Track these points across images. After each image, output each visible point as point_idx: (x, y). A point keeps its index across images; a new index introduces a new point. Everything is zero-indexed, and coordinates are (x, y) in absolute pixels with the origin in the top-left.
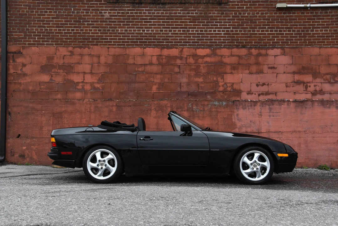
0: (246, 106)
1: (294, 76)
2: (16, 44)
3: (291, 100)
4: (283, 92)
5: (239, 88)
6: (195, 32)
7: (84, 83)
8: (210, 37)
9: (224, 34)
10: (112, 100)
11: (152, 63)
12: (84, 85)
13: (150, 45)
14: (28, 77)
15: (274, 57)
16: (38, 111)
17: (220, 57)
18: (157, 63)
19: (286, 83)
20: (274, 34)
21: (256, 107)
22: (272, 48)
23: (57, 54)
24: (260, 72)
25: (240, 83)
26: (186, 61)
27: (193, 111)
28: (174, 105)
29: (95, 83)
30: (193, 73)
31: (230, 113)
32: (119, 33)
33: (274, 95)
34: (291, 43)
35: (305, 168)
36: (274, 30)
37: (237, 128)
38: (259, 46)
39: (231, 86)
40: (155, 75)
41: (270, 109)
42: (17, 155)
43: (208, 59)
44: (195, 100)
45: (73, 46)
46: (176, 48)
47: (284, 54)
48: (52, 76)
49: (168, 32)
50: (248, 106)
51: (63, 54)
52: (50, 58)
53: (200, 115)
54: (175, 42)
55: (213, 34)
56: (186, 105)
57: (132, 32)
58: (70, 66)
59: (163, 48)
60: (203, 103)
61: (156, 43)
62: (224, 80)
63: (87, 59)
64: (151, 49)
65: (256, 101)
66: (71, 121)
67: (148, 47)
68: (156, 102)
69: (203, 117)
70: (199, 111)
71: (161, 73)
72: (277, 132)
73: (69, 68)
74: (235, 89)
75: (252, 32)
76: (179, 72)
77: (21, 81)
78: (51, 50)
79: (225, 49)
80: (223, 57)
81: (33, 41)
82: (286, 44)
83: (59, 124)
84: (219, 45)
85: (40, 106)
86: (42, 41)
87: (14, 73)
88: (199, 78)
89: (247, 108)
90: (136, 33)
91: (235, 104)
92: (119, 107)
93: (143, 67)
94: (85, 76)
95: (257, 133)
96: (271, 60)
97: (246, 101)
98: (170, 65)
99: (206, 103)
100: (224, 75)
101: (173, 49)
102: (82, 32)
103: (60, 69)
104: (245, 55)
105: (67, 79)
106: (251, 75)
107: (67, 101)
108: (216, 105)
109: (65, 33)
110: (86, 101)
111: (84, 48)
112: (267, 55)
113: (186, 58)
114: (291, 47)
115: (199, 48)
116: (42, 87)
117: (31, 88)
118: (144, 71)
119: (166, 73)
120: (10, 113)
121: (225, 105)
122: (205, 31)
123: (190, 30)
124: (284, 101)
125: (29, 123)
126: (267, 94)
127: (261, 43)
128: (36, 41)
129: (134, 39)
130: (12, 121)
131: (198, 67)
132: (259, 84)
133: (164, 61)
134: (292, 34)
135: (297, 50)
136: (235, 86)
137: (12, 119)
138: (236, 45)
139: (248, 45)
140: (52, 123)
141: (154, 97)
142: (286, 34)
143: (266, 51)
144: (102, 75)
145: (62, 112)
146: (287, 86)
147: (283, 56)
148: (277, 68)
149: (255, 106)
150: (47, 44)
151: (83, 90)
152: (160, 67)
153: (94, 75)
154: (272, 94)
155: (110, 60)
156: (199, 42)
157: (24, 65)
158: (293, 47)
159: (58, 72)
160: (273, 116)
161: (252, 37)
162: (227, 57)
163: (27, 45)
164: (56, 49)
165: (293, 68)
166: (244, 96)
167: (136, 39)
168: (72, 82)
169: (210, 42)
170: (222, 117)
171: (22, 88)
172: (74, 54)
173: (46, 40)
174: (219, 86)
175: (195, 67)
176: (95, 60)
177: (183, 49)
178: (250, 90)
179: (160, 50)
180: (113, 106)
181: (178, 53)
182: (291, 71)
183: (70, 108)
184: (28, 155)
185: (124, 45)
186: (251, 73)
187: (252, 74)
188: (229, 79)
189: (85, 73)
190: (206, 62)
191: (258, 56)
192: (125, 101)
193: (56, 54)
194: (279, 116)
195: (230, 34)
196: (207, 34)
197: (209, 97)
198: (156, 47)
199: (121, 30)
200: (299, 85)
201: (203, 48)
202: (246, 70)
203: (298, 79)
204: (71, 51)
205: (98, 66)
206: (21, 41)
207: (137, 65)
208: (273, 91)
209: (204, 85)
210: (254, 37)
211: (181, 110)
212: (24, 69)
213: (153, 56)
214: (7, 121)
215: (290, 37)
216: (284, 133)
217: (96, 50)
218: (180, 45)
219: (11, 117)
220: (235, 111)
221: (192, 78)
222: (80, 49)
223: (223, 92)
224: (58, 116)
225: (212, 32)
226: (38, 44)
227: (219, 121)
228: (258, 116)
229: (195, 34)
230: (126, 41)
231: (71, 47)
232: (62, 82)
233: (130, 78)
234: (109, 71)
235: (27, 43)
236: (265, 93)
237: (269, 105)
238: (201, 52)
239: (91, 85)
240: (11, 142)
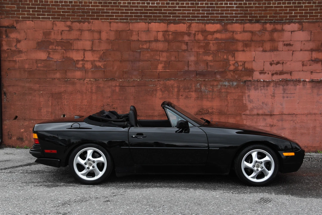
0: (258, 86)
1: (312, 54)
2: (8, 17)
3: (307, 80)
4: (299, 71)
5: (251, 67)
6: (205, 5)
7: (85, 61)
8: (221, 10)
9: (236, 7)
10: (114, 80)
11: (157, 39)
12: (84, 64)
13: (156, 20)
14: (23, 54)
15: (290, 33)
16: (35, 91)
17: (232, 33)
18: (163, 39)
19: (303, 62)
20: (292, 7)
21: (269, 88)
22: (289, 23)
23: (55, 29)
24: (275, 49)
25: (252, 61)
26: (195, 37)
27: (201, 92)
28: (181, 86)
29: (96, 61)
30: (201, 51)
31: (240, 94)
32: (121, 6)
33: (289, 74)
34: (310, 16)
35: (320, 152)
36: (292, 2)
37: (248, 110)
38: (274, 20)
39: (243, 64)
40: (161, 53)
41: (284, 90)
42: (14, 138)
43: (218, 36)
44: (204, 80)
45: (72, 20)
46: (184, 23)
47: (302, 29)
48: (49, 54)
49: (175, 5)
50: (261, 87)
51: (61, 29)
52: (47, 34)
53: (209, 96)
54: (182, 17)
55: (224, 7)
56: (193, 85)
57: (136, 5)
58: (69, 42)
59: (169, 22)
60: (212, 83)
61: (162, 18)
62: (236, 58)
63: (86, 35)
64: (157, 24)
65: (269, 81)
66: (72, 102)
67: (152, 22)
68: (162, 82)
69: (212, 98)
70: (207, 92)
71: (167, 51)
72: (291, 114)
73: (67, 45)
74: (247, 68)
75: (267, 5)
76: (187, 50)
77: (16, 58)
78: (48, 24)
79: (237, 24)
80: (235, 33)
81: (27, 14)
82: (304, 18)
83: (58, 105)
84: (230, 20)
85: (38, 86)
86: (38, 15)
87: (7, 49)
88: (209, 56)
89: (259, 89)
90: (141, 7)
91: (246, 84)
92: (122, 87)
93: (148, 44)
94: (86, 53)
95: (269, 115)
96: (286, 36)
97: (258, 81)
98: (178, 41)
99: (215, 83)
100: (236, 53)
101: (180, 24)
102: (80, 4)
103: (58, 45)
104: (259, 31)
105: (66, 56)
106: (264, 52)
107: (66, 81)
108: (226, 86)
109: (62, 5)
110: (87, 80)
111: (84, 22)
112: (283, 30)
113: (195, 35)
114: (310, 22)
115: (208, 23)
116: (39, 65)
117: (27, 66)
118: (149, 48)
119: (172, 50)
120: (5, 94)
121: (236, 85)
122: (216, 4)
123: (200, 2)
124: (299, 81)
125: (26, 104)
126: (282, 73)
127: (277, 17)
128: (31, 14)
129: (137, 13)
130: (8, 101)
131: (208, 44)
132: (273, 62)
133: (171, 37)
134: (312, 6)
135: (317, 24)
136: (247, 65)
137: (7, 100)
138: (249, 20)
139: (263, 20)
140: (51, 104)
141: (159, 76)
142: (305, 6)
143: (282, 26)
144: (104, 52)
145: (61, 93)
146: (303, 65)
147: (301, 32)
148: (293, 45)
149: (267, 86)
150: (43, 18)
151: (83, 69)
152: (167, 44)
153: (95, 52)
154: (287, 73)
155: (112, 36)
156: (208, 17)
157: (18, 41)
158: (312, 22)
159: (55, 49)
160: (287, 97)
161: (267, 10)
162: (239, 33)
163: (21, 19)
164: (53, 24)
165: (311, 45)
166: (257, 76)
167: (141, 13)
168: (71, 60)
169: (221, 17)
170: (232, 98)
171: (17, 66)
172: (72, 30)
173: (41, 13)
174: (230, 65)
175: (204, 44)
176: (96, 35)
177: (191, 24)
178: (263, 70)
179: (166, 24)
180: (116, 86)
181: (186, 28)
182: (309, 49)
183: (70, 88)
184: (26, 137)
185: (127, 19)
186: (264, 51)
187: (266, 51)
188: (241, 57)
189: (85, 50)
190: (217, 39)
191: (273, 32)
192: (129, 81)
193: (53, 29)
194: (294, 97)
195: (242, 7)
196: (217, 7)
197: (218, 76)
198: (162, 22)
199: (124, 3)
200: (317, 63)
201: (213, 23)
202: (259, 47)
203: (316, 57)
204: (69, 25)
205: (100, 42)
206: (14, 14)
207: (141, 41)
208: (288, 70)
209: (213, 64)
210: (270, 10)
211: (188, 91)
212: (19, 46)
213: (159, 32)
214: (3, 102)
215: (310, 10)
216: (298, 116)
217: (97, 24)
218: (188, 20)
219: (6, 97)
220: (246, 92)
221: (201, 56)
222: (80, 23)
223: (234, 71)
224: (57, 96)
225: (224, 5)
226: (33, 18)
227: (228, 103)
228: (270, 97)
229: (204, 7)
230: (129, 14)
231: (69, 21)
232: (60, 60)
233: (134, 56)
234: (111, 48)
235: (21, 16)
236: (279, 72)
237: (283, 86)
238: (211, 27)
239: (92, 64)
240: (7, 124)
